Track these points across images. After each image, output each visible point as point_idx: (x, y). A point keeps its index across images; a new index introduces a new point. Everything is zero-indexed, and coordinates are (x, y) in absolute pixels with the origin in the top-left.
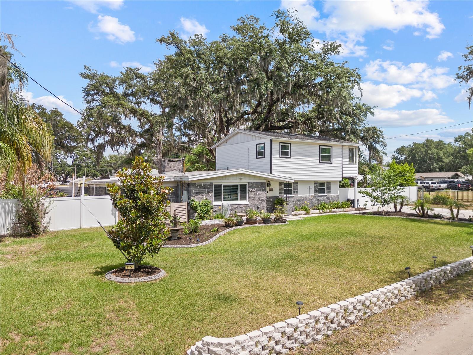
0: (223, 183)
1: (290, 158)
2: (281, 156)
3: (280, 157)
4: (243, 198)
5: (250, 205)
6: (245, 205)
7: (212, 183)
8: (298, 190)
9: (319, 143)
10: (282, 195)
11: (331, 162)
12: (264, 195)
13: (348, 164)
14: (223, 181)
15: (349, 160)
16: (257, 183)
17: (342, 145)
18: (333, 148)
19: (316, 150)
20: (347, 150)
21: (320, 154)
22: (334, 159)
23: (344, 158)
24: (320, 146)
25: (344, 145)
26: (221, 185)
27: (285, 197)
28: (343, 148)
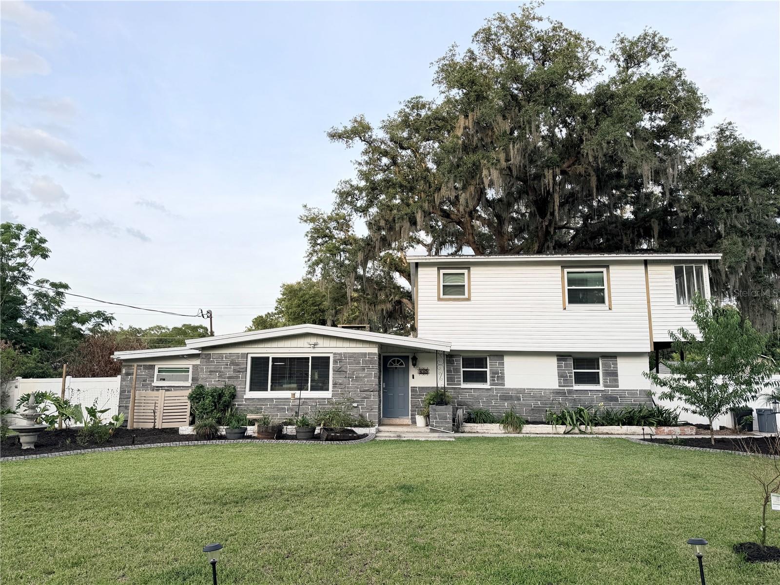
0: (271, 353)
1: (469, 299)
2: (442, 296)
3: (440, 299)
5: (334, 401)
6: (322, 401)
7: (248, 354)
8: (503, 373)
9: (559, 261)
10: (456, 383)
11: (606, 305)
12: (370, 380)
13: (673, 308)
14: (270, 350)
15: (675, 298)
16: (353, 355)
17: (646, 261)
18: (611, 271)
19: (553, 278)
20: (666, 273)
21: (566, 287)
22: (616, 298)
23: (653, 294)
24: (563, 267)
25: (653, 261)
26: (269, 357)
27: (462, 389)
28: (651, 269)
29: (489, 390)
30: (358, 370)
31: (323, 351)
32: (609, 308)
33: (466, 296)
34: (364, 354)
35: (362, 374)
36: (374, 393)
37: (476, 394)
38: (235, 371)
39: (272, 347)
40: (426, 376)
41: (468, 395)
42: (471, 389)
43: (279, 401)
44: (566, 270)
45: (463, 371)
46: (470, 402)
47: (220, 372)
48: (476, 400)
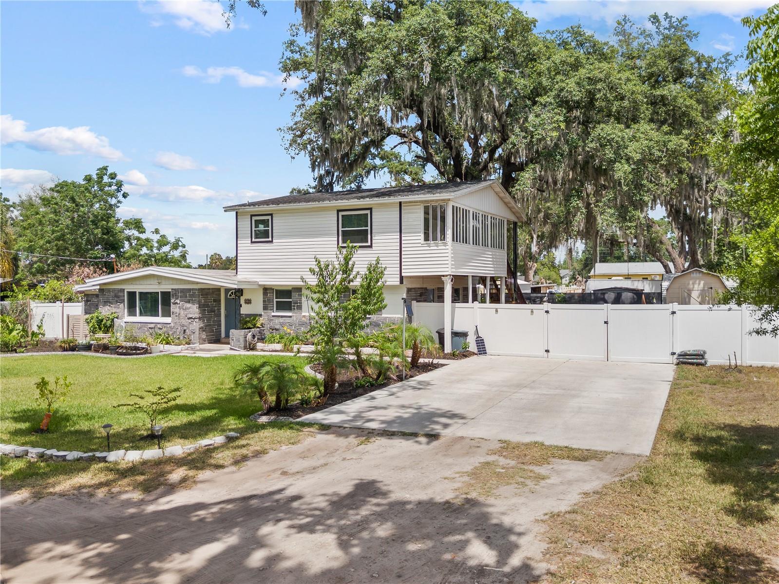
0: (138, 288)
1: (272, 242)
2: (253, 240)
3: (252, 242)
4: (167, 313)
5: (172, 325)
6: (165, 325)
7: (124, 289)
8: (301, 303)
9: (335, 206)
10: (269, 311)
11: (369, 244)
12: (194, 310)
13: (420, 245)
14: (136, 287)
15: (423, 235)
16: (183, 291)
17: (400, 203)
18: (373, 214)
19: (331, 221)
20: (417, 213)
21: (341, 229)
22: (376, 238)
23: (406, 233)
24: (338, 211)
25: (406, 202)
26: (136, 292)
27: (273, 316)
28: (405, 210)
29: (290, 317)
30: (186, 302)
31: (167, 287)
32: (371, 246)
33: (270, 239)
34: (190, 290)
35: (188, 305)
36: (196, 320)
37: (281, 320)
38: (117, 302)
39: (136, 284)
40: (249, 305)
41: (277, 321)
42: (279, 316)
43: (142, 324)
44: (341, 214)
45: (276, 301)
46: (277, 327)
47: (110, 302)
48: (282, 325)
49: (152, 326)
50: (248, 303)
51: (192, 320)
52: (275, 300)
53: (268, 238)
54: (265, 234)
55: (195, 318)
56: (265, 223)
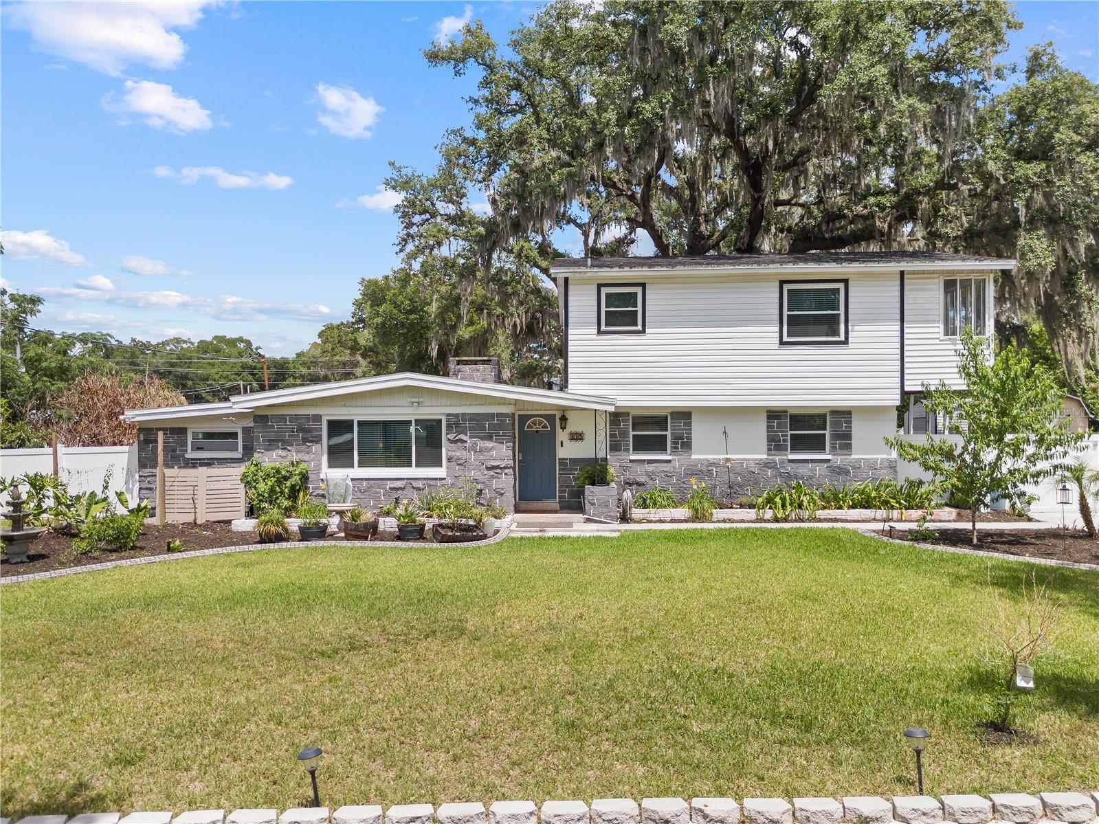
0: (358, 414)
1: (643, 331)
2: (603, 328)
3: (599, 332)
4: (430, 459)
5: (449, 481)
6: (431, 482)
7: (321, 416)
8: (689, 438)
9: (776, 274)
10: (623, 453)
11: (842, 338)
12: (502, 452)
13: (938, 342)
14: (353, 411)
15: (942, 327)
16: (475, 417)
17: (902, 273)
18: (850, 289)
19: (769, 299)
20: (931, 290)
21: (786, 313)
22: (856, 328)
23: (910, 322)
24: (782, 283)
25: (913, 273)
26: (353, 421)
27: (631, 461)
28: (909, 284)
29: (668, 461)
30: (482, 439)
31: (431, 411)
32: (846, 342)
33: (639, 327)
34: (492, 416)
35: (489, 444)
36: (507, 471)
37: (650, 468)
38: (305, 440)
39: (356, 406)
40: (580, 442)
41: (639, 469)
42: (644, 461)
43: (372, 482)
44: (786, 287)
45: (633, 435)
46: (642, 479)
47: (284, 442)
48: (651, 476)
49: (399, 484)
50: (577, 439)
51: (498, 471)
52: (632, 433)
53: (636, 325)
54: (631, 319)
55: (504, 468)
56: (630, 299)
